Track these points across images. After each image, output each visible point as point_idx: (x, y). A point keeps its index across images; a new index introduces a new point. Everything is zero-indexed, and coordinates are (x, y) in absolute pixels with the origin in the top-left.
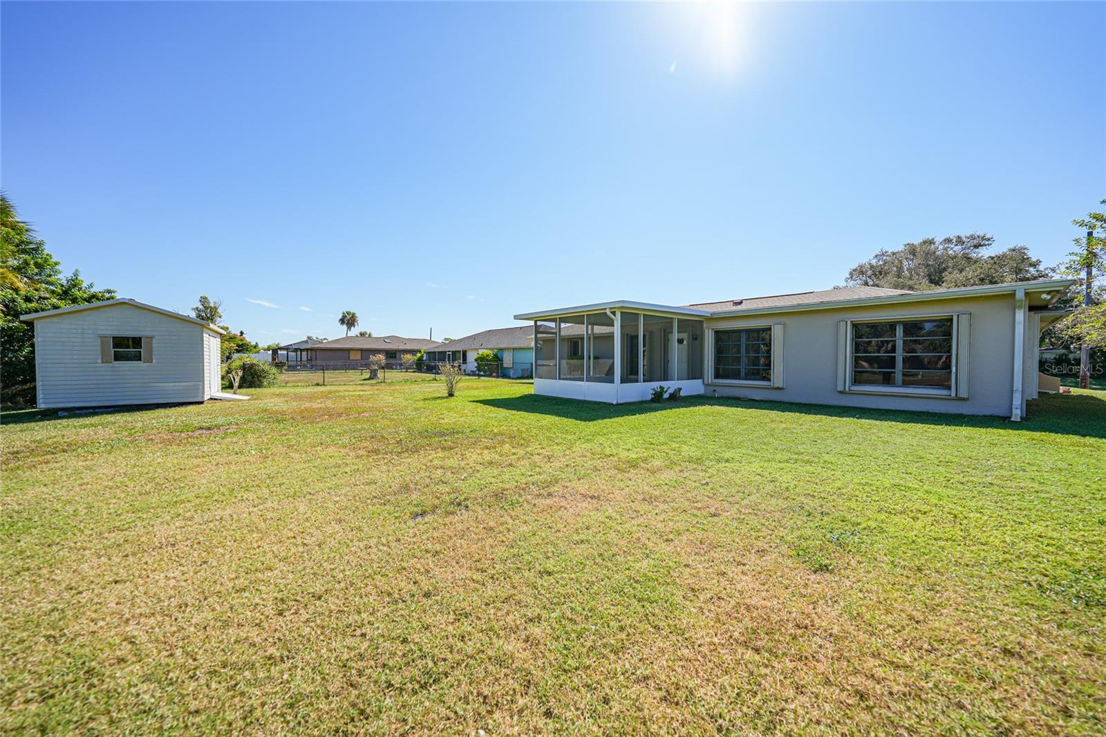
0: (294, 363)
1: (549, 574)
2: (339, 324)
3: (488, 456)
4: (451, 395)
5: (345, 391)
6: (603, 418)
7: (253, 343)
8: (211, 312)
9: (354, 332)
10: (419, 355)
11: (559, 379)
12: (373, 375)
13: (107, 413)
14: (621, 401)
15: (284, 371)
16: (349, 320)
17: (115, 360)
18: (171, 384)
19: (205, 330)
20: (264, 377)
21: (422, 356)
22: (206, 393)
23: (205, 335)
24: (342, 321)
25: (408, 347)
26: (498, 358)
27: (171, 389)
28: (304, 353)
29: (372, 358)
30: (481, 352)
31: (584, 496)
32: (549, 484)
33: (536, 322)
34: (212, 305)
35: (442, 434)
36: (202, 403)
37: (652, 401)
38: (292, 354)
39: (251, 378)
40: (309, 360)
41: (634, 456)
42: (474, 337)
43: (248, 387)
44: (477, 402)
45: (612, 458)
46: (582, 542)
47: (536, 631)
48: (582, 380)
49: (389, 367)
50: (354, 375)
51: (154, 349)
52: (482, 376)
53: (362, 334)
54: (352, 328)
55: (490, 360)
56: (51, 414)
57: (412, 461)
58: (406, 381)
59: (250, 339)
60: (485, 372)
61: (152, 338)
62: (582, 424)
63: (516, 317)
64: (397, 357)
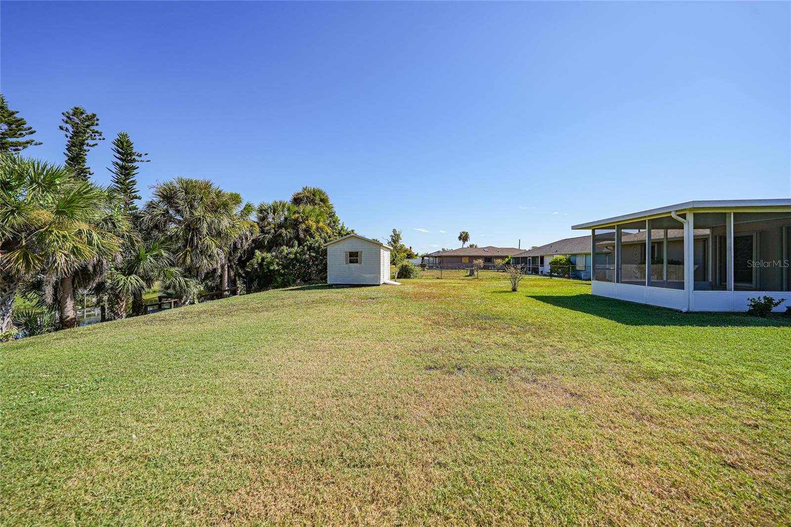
0: (432, 265)
1: (480, 439)
2: (458, 240)
3: (508, 339)
4: (514, 290)
5: (450, 283)
6: (652, 324)
7: (416, 253)
8: (397, 237)
9: (467, 244)
10: (507, 260)
11: (618, 282)
12: (472, 274)
13: (346, 287)
14: (693, 309)
15: (426, 269)
16: (464, 237)
17: (350, 263)
18: (368, 275)
19: (381, 247)
20: (412, 273)
21: (510, 260)
22: (381, 280)
23: (381, 250)
24: (460, 238)
25: (500, 254)
26: (571, 262)
27: (368, 277)
28: (438, 259)
29: (475, 262)
30: (555, 257)
31: (566, 391)
32: (543, 372)
33: (593, 231)
34: (398, 233)
35: (487, 318)
36: (379, 285)
37: (750, 313)
38: (431, 259)
39: (404, 273)
40: (440, 263)
41: (660, 368)
42: (551, 245)
43: (404, 278)
44: (531, 297)
45: (629, 365)
46: (529, 427)
47: (436, 472)
48: (643, 284)
49: (486, 268)
50: (463, 273)
51: (363, 258)
52: (555, 276)
53: (471, 246)
54: (466, 242)
55: (563, 264)
56: (331, 286)
57: (453, 333)
58: (493, 278)
59: (415, 251)
60: (558, 273)
61: (362, 252)
62: (621, 327)
63: (574, 228)
64: (492, 261)
